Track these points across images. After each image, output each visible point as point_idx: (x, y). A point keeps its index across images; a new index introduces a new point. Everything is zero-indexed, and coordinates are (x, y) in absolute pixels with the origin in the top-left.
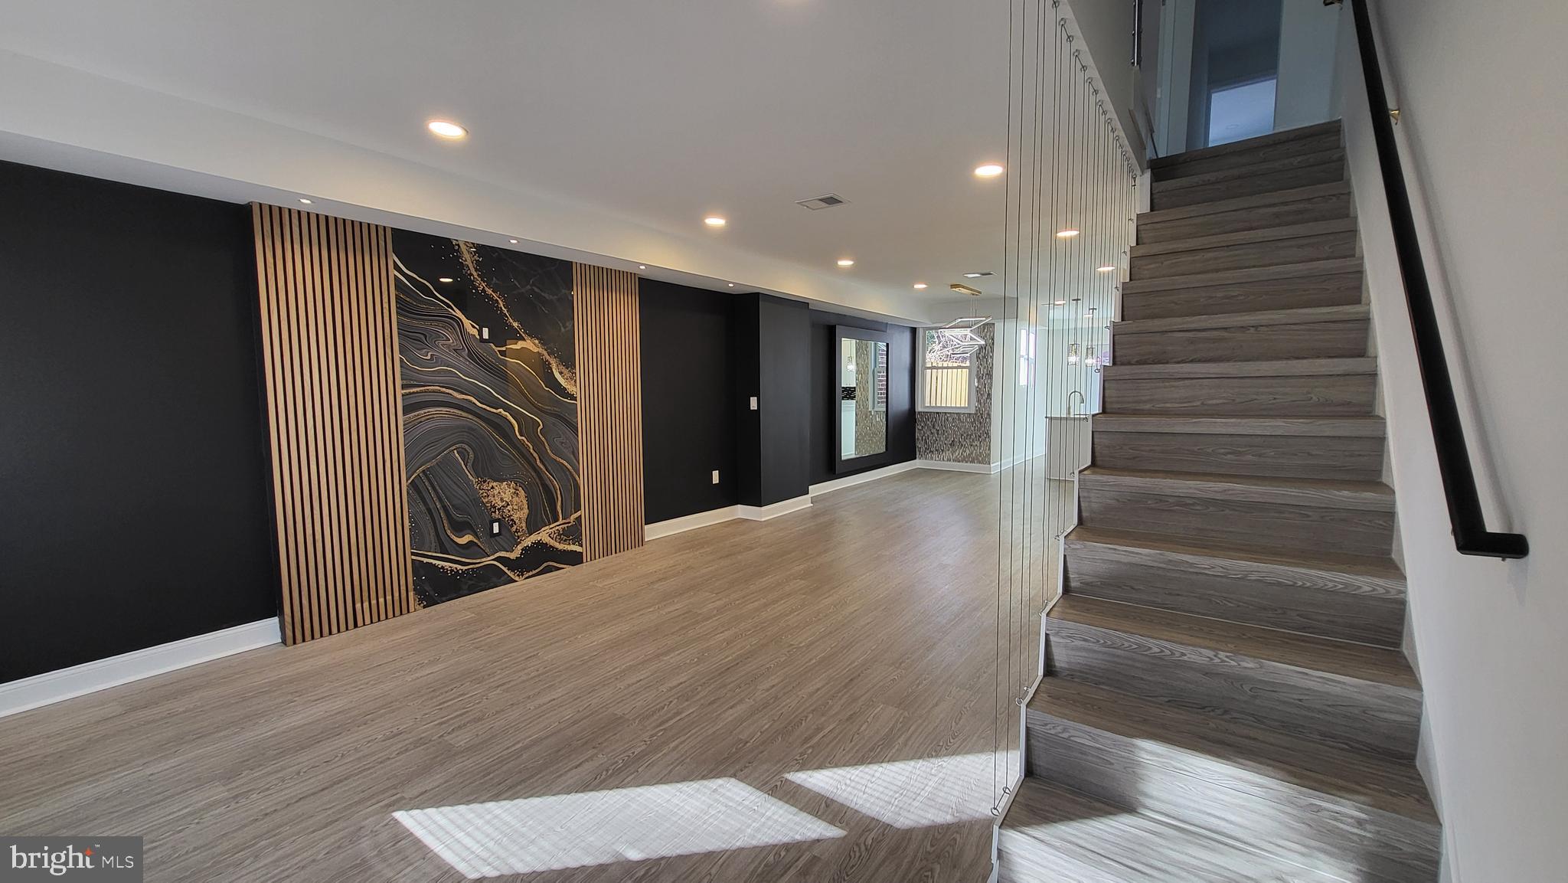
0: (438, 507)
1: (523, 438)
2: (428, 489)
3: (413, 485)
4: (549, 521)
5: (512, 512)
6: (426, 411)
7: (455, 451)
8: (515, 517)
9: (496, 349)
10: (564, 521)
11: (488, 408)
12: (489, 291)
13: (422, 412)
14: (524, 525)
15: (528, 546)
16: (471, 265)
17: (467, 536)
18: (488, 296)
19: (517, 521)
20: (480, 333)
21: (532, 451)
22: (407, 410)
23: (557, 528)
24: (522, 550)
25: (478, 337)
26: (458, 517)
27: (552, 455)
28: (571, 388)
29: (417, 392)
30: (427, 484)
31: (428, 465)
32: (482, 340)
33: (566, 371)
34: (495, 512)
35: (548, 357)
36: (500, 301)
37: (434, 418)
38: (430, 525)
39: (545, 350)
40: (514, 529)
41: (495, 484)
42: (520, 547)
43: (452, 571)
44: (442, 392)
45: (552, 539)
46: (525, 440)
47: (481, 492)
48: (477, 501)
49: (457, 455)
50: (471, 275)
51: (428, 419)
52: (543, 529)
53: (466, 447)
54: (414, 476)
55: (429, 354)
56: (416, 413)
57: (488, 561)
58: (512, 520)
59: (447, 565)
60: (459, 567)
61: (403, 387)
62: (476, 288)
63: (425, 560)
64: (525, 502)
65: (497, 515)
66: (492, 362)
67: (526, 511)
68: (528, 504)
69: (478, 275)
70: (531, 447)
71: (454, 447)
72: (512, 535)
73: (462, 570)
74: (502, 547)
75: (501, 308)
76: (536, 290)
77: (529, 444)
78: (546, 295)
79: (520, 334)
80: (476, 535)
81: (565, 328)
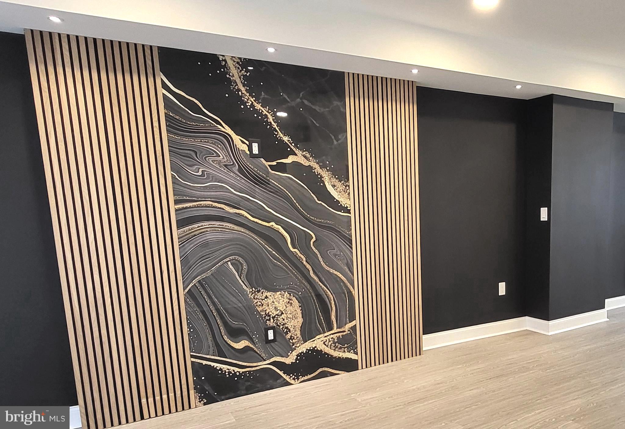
0: (215, 314)
1: (296, 250)
2: (204, 298)
3: (190, 294)
4: (323, 329)
5: (286, 321)
6: (200, 225)
7: (229, 263)
8: (289, 325)
9: (267, 164)
10: (339, 330)
11: (260, 222)
12: (258, 106)
13: (196, 226)
14: (298, 333)
15: (302, 353)
16: (238, 81)
17: (243, 342)
18: (256, 111)
19: (291, 329)
20: (250, 148)
21: (305, 263)
22: (181, 224)
23: (332, 336)
24: (297, 356)
25: (248, 153)
26: (235, 324)
27: (325, 266)
28: (344, 201)
29: (190, 207)
30: (203, 292)
31: (204, 276)
32: (252, 156)
33: (338, 184)
34: (270, 320)
35: (320, 171)
36: (269, 116)
37: (207, 231)
38: (207, 331)
39: (318, 163)
40: (288, 336)
41: (268, 294)
42: (295, 353)
43: (229, 373)
44: (214, 207)
45: (327, 346)
46: (298, 252)
47: (256, 301)
48: (251, 309)
49: (231, 266)
50: (239, 90)
51: (202, 233)
52: (318, 337)
53: (240, 259)
54: (190, 286)
55: (200, 170)
56: (190, 227)
57: (263, 365)
58: (287, 328)
59: (225, 367)
60: (236, 369)
61: (176, 202)
62: (245, 103)
63: (204, 362)
64: (299, 312)
65: (271, 323)
66: (263, 177)
67: (301, 320)
68: (302, 313)
69: (246, 90)
70: (304, 259)
71: (228, 259)
72: (287, 342)
73: (239, 372)
74: (278, 352)
75: (270, 122)
76: (306, 102)
77: (302, 257)
78: (317, 108)
79: (291, 149)
80: (251, 340)
81: (337, 141)
